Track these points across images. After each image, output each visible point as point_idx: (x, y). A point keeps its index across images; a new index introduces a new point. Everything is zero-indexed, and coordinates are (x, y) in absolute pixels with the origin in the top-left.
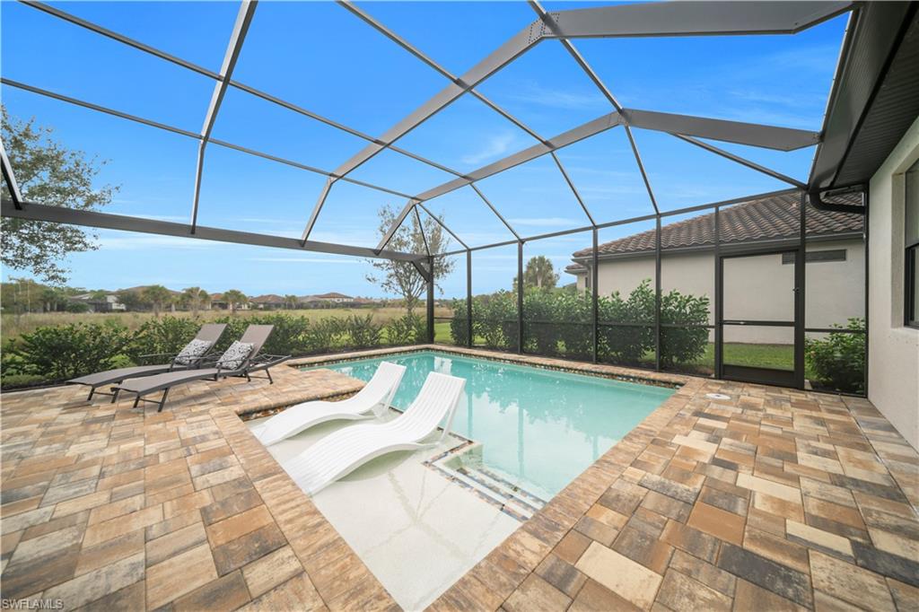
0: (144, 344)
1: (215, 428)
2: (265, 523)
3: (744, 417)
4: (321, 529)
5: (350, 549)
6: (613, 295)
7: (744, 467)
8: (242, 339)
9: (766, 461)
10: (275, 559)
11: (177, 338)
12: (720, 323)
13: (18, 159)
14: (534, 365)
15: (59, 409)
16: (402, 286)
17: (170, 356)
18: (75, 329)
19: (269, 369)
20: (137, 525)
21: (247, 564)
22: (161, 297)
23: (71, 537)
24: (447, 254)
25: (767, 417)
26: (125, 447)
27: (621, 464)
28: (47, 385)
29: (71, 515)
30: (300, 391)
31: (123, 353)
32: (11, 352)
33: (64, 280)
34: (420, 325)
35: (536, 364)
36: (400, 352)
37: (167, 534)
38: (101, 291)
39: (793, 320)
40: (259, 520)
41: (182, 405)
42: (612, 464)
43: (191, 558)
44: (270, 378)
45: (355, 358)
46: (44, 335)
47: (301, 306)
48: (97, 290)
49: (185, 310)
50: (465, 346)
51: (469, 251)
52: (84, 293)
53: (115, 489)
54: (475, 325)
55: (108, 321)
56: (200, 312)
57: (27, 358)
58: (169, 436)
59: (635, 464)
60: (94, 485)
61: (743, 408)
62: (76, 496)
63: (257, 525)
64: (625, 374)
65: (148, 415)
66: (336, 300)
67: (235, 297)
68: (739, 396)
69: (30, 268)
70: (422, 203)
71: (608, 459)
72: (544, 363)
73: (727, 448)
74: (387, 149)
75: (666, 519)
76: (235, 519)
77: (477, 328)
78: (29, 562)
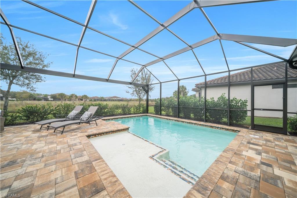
0: (58, 111)
1: (79, 141)
2: (97, 179)
3: (267, 145)
4: (117, 183)
5: (128, 193)
6: (211, 99)
7: (275, 166)
8: (88, 111)
9: (283, 164)
10: (101, 195)
11: (68, 110)
12: (253, 109)
13: (24, 54)
14: (183, 122)
15: (32, 132)
16: (137, 95)
17: (65, 116)
18: (37, 106)
19: (96, 121)
20: (53, 177)
21: (91, 197)
22: (63, 97)
23: (31, 181)
24: (152, 84)
25: (276, 145)
26: (50, 146)
27: (225, 162)
28: (28, 124)
29: (32, 171)
30: (106, 129)
31: (51, 114)
32: (18, 113)
33: (35, 91)
34: (144, 107)
35: (184, 122)
36: (137, 116)
37: (63, 181)
38: (46, 94)
39: (282, 109)
40: (95, 178)
41: (69, 132)
42: (222, 162)
43: (71, 193)
44: (96, 124)
45: (123, 118)
46: (28, 108)
47: (105, 100)
48: (45, 94)
49: (70, 100)
50: (159, 115)
51: (161, 83)
52: (41, 95)
53: (47, 162)
54: (162, 108)
55: (47, 104)
56: (75, 102)
57: (23, 115)
58: (65, 143)
59: (230, 162)
60: (40, 160)
61: (266, 141)
62: (33, 164)
63: (94, 180)
64: (217, 126)
65: (58, 135)
66: (116, 98)
67: (85, 97)
68: (262, 137)
69: (26, 87)
70: (146, 67)
71: (220, 160)
72: (187, 121)
73: (265, 157)
74: (136, 49)
75: (250, 188)
76: (86, 177)
77: (163, 109)
78: (16, 190)
